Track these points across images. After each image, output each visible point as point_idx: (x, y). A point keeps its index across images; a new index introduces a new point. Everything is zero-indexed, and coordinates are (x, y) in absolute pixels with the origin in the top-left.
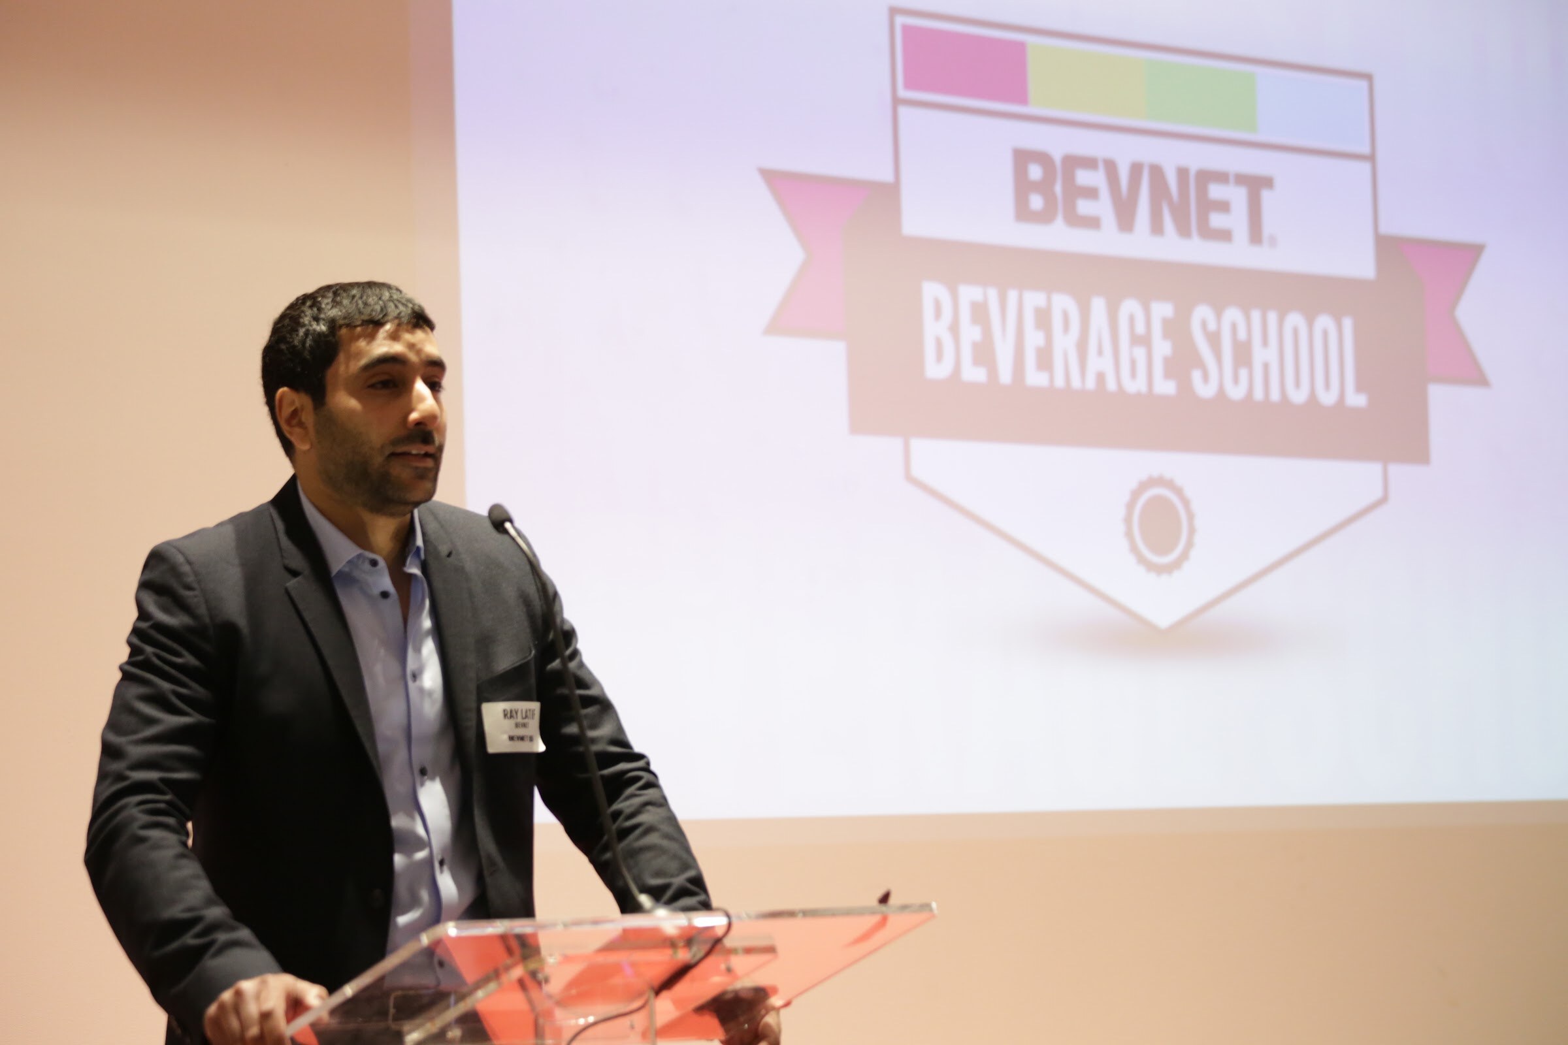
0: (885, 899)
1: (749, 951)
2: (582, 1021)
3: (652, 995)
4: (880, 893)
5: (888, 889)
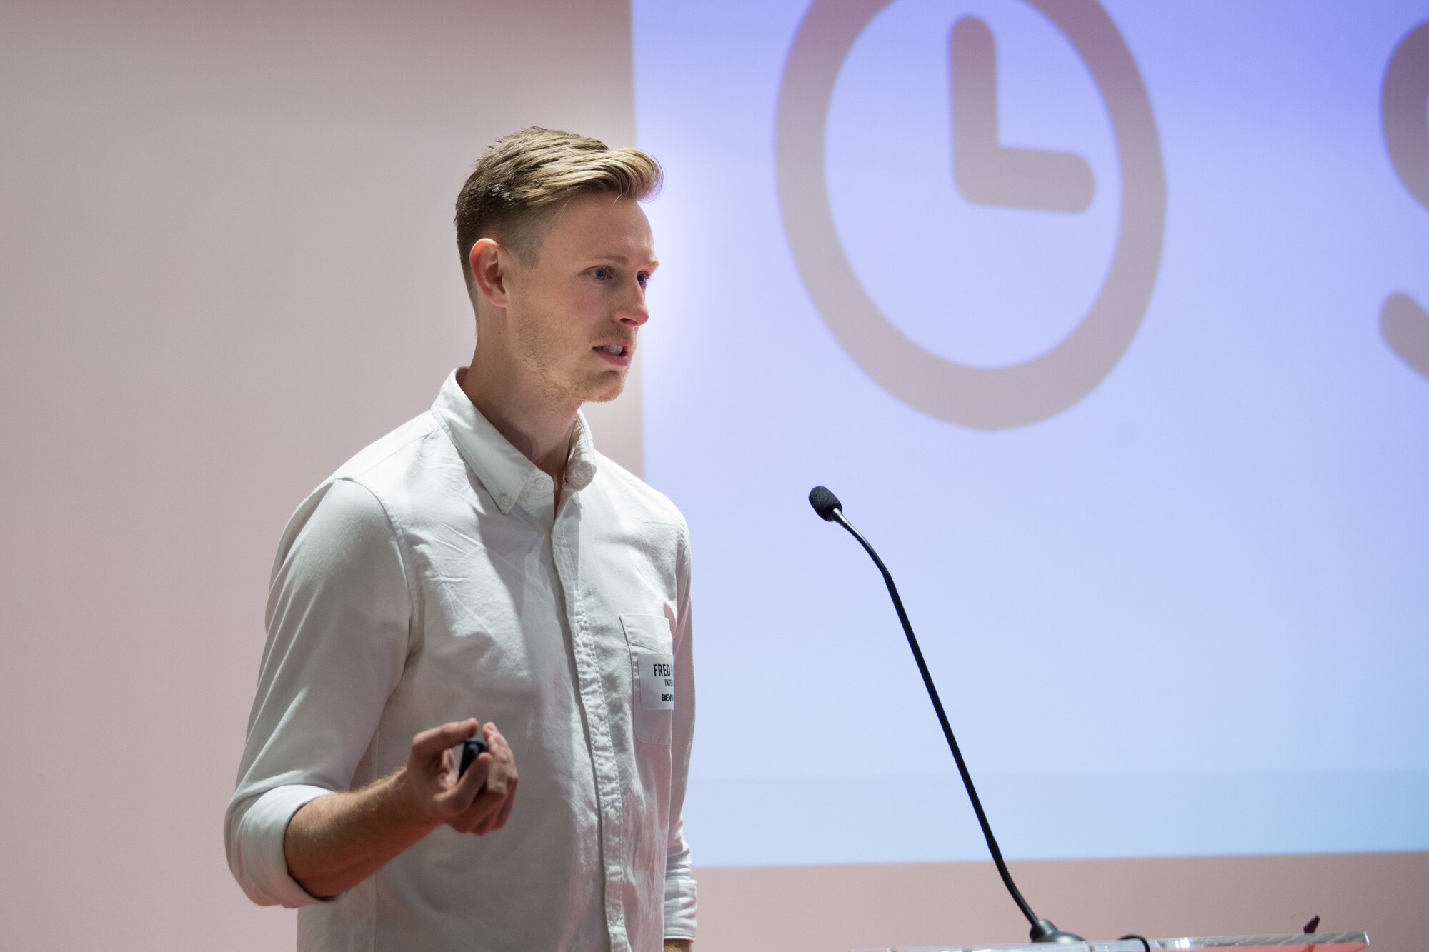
0: (1311, 927)
4: (1307, 921)
5: (1313, 917)
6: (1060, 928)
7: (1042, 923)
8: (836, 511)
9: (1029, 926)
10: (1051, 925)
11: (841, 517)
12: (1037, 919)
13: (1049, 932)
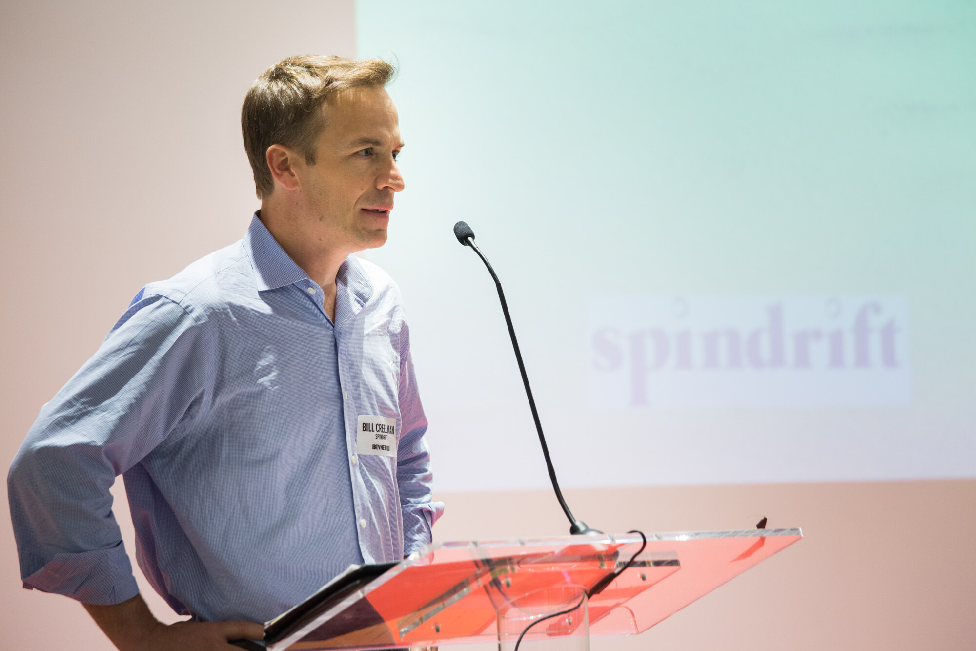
0: (762, 524)
1: (658, 563)
2: (532, 618)
3: (586, 597)
4: (758, 521)
5: (762, 518)
6: (590, 527)
7: (578, 523)
8: (470, 239)
9: (570, 525)
10: (584, 524)
11: (472, 243)
12: (575, 520)
13: (582, 528)
